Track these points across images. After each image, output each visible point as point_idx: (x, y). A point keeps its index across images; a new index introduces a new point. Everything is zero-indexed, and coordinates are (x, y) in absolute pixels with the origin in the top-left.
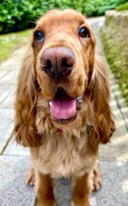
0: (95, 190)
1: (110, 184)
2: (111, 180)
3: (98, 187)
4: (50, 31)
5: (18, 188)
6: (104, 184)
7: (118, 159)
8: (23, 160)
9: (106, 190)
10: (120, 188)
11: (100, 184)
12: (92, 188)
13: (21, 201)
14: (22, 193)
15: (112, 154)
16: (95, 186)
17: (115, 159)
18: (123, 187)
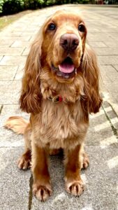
0: (84, 168)
1: (96, 163)
2: (97, 160)
3: (86, 165)
4: (61, 24)
5: (11, 173)
6: (91, 163)
7: (101, 143)
8: (11, 150)
9: (93, 168)
10: (106, 165)
11: (88, 163)
12: (82, 167)
13: (16, 183)
14: (16, 177)
15: (95, 139)
16: (84, 165)
17: (98, 143)
18: (108, 164)
